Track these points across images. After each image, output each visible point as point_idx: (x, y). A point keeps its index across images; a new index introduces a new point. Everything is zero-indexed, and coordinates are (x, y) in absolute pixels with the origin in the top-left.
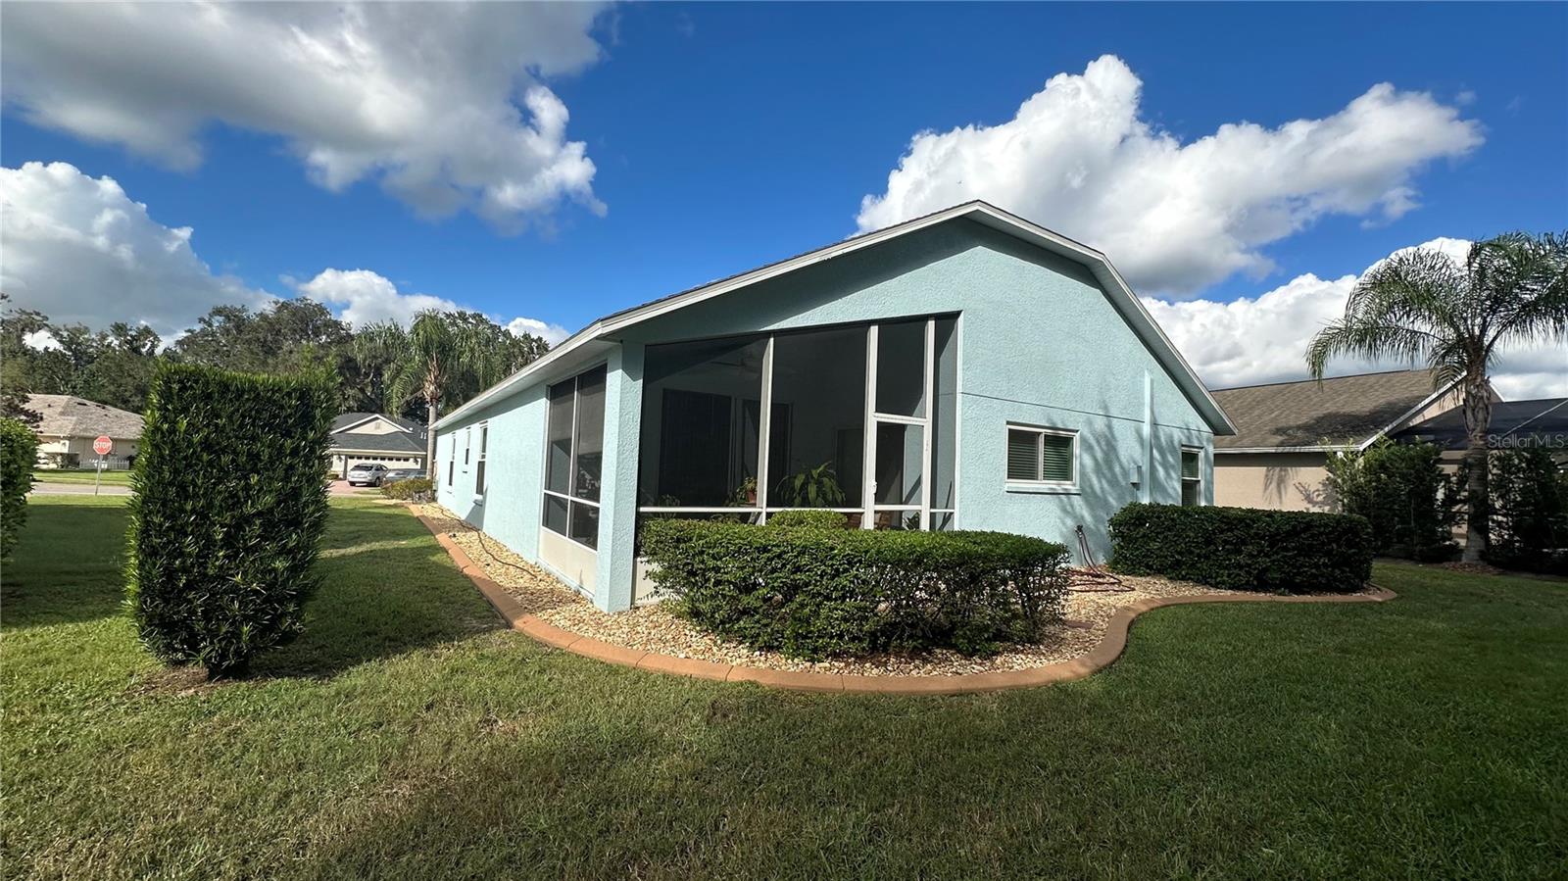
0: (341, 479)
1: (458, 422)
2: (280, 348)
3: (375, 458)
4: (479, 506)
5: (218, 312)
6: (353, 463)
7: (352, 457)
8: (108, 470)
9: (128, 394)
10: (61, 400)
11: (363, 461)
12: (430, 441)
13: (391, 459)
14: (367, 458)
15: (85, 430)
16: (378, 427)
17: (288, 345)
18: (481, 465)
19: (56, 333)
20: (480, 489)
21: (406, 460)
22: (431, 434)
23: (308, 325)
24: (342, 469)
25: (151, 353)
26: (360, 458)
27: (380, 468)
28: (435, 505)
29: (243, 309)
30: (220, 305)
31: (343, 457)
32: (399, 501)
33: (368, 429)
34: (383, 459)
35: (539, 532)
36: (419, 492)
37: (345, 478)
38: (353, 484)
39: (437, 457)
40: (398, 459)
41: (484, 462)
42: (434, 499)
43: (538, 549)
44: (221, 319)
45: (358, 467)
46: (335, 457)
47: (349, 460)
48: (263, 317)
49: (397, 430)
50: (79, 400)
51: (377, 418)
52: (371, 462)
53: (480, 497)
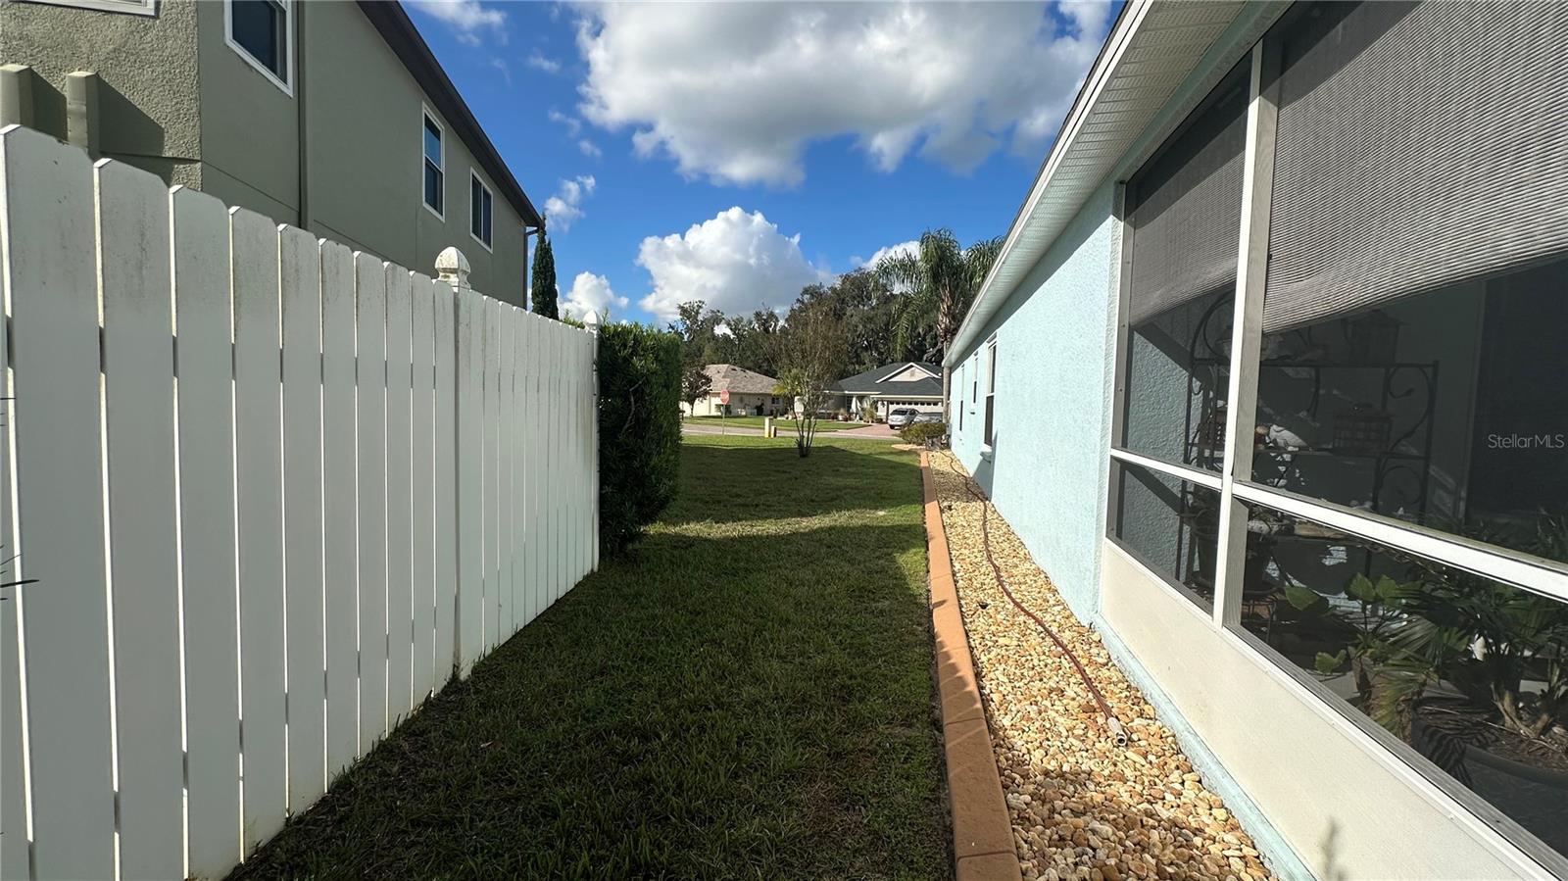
0: (884, 423)
1: (967, 349)
2: (845, 314)
3: (910, 404)
4: (988, 461)
5: (806, 291)
6: (893, 407)
7: (892, 403)
8: (745, 417)
9: (760, 361)
10: (724, 367)
11: (901, 406)
12: (945, 380)
13: (922, 404)
14: (904, 403)
15: (733, 388)
16: (912, 375)
17: (849, 311)
18: (990, 400)
19: (729, 324)
20: (989, 439)
21: (936, 404)
22: (946, 371)
23: (863, 292)
24: (885, 414)
25: (774, 330)
26: (898, 403)
27: (913, 413)
28: (948, 453)
29: (821, 286)
30: (807, 285)
31: (885, 403)
32: (915, 447)
33: (905, 377)
34: (916, 404)
35: (1098, 550)
36: (933, 437)
37: (887, 423)
38: (892, 427)
39: (951, 397)
40: (929, 404)
41: (992, 397)
42: (948, 446)
43: (1096, 595)
44: (808, 296)
45: (896, 412)
46: (880, 403)
47: (890, 406)
48: (833, 290)
49: (927, 376)
50: (733, 367)
51: (912, 366)
52: (907, 406)
53: (987, 449)
